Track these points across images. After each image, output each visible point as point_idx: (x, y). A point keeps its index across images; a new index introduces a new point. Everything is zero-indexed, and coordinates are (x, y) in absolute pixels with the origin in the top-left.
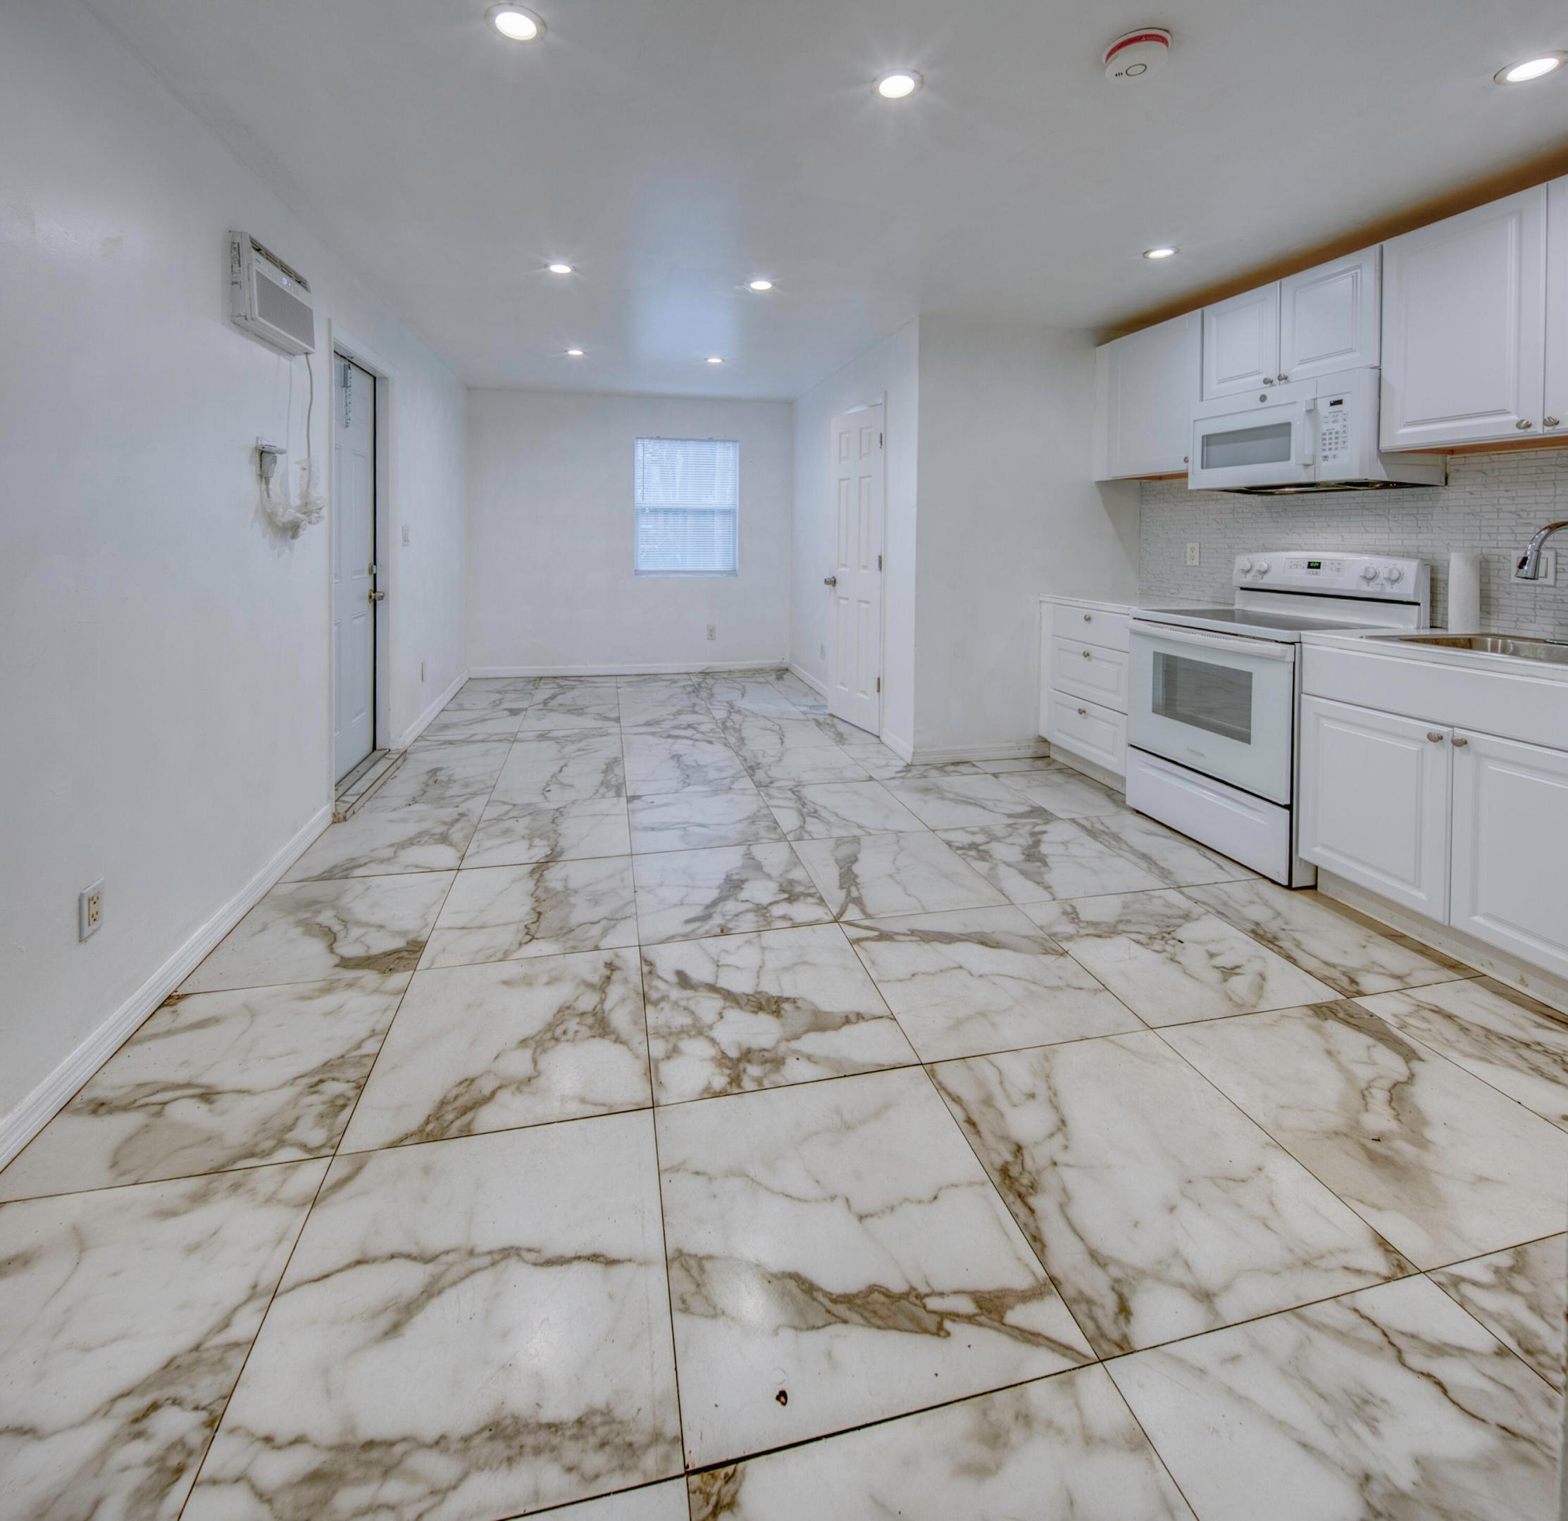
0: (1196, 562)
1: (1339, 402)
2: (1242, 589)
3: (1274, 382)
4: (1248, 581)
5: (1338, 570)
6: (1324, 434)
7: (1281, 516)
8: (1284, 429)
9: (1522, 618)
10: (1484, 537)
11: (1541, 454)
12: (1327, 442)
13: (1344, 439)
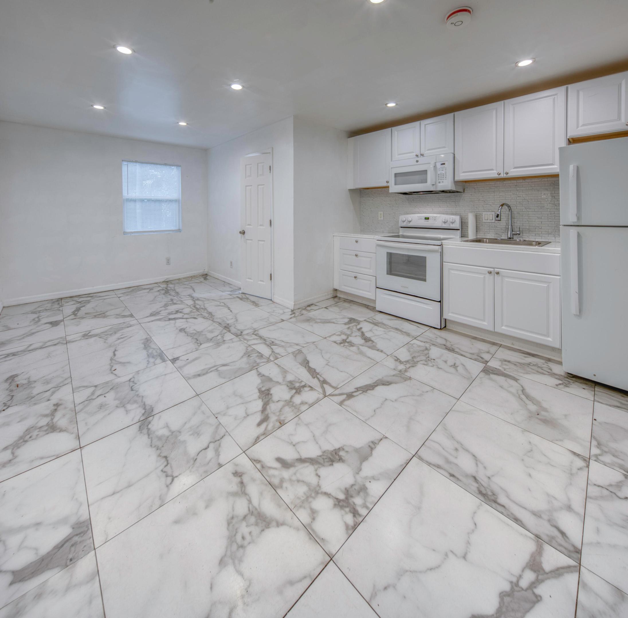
0: (382, 219)
1: (444, 164)
4: (404, 224)
5: (435, 220)
7: (412, 202)
8: (425, 172)
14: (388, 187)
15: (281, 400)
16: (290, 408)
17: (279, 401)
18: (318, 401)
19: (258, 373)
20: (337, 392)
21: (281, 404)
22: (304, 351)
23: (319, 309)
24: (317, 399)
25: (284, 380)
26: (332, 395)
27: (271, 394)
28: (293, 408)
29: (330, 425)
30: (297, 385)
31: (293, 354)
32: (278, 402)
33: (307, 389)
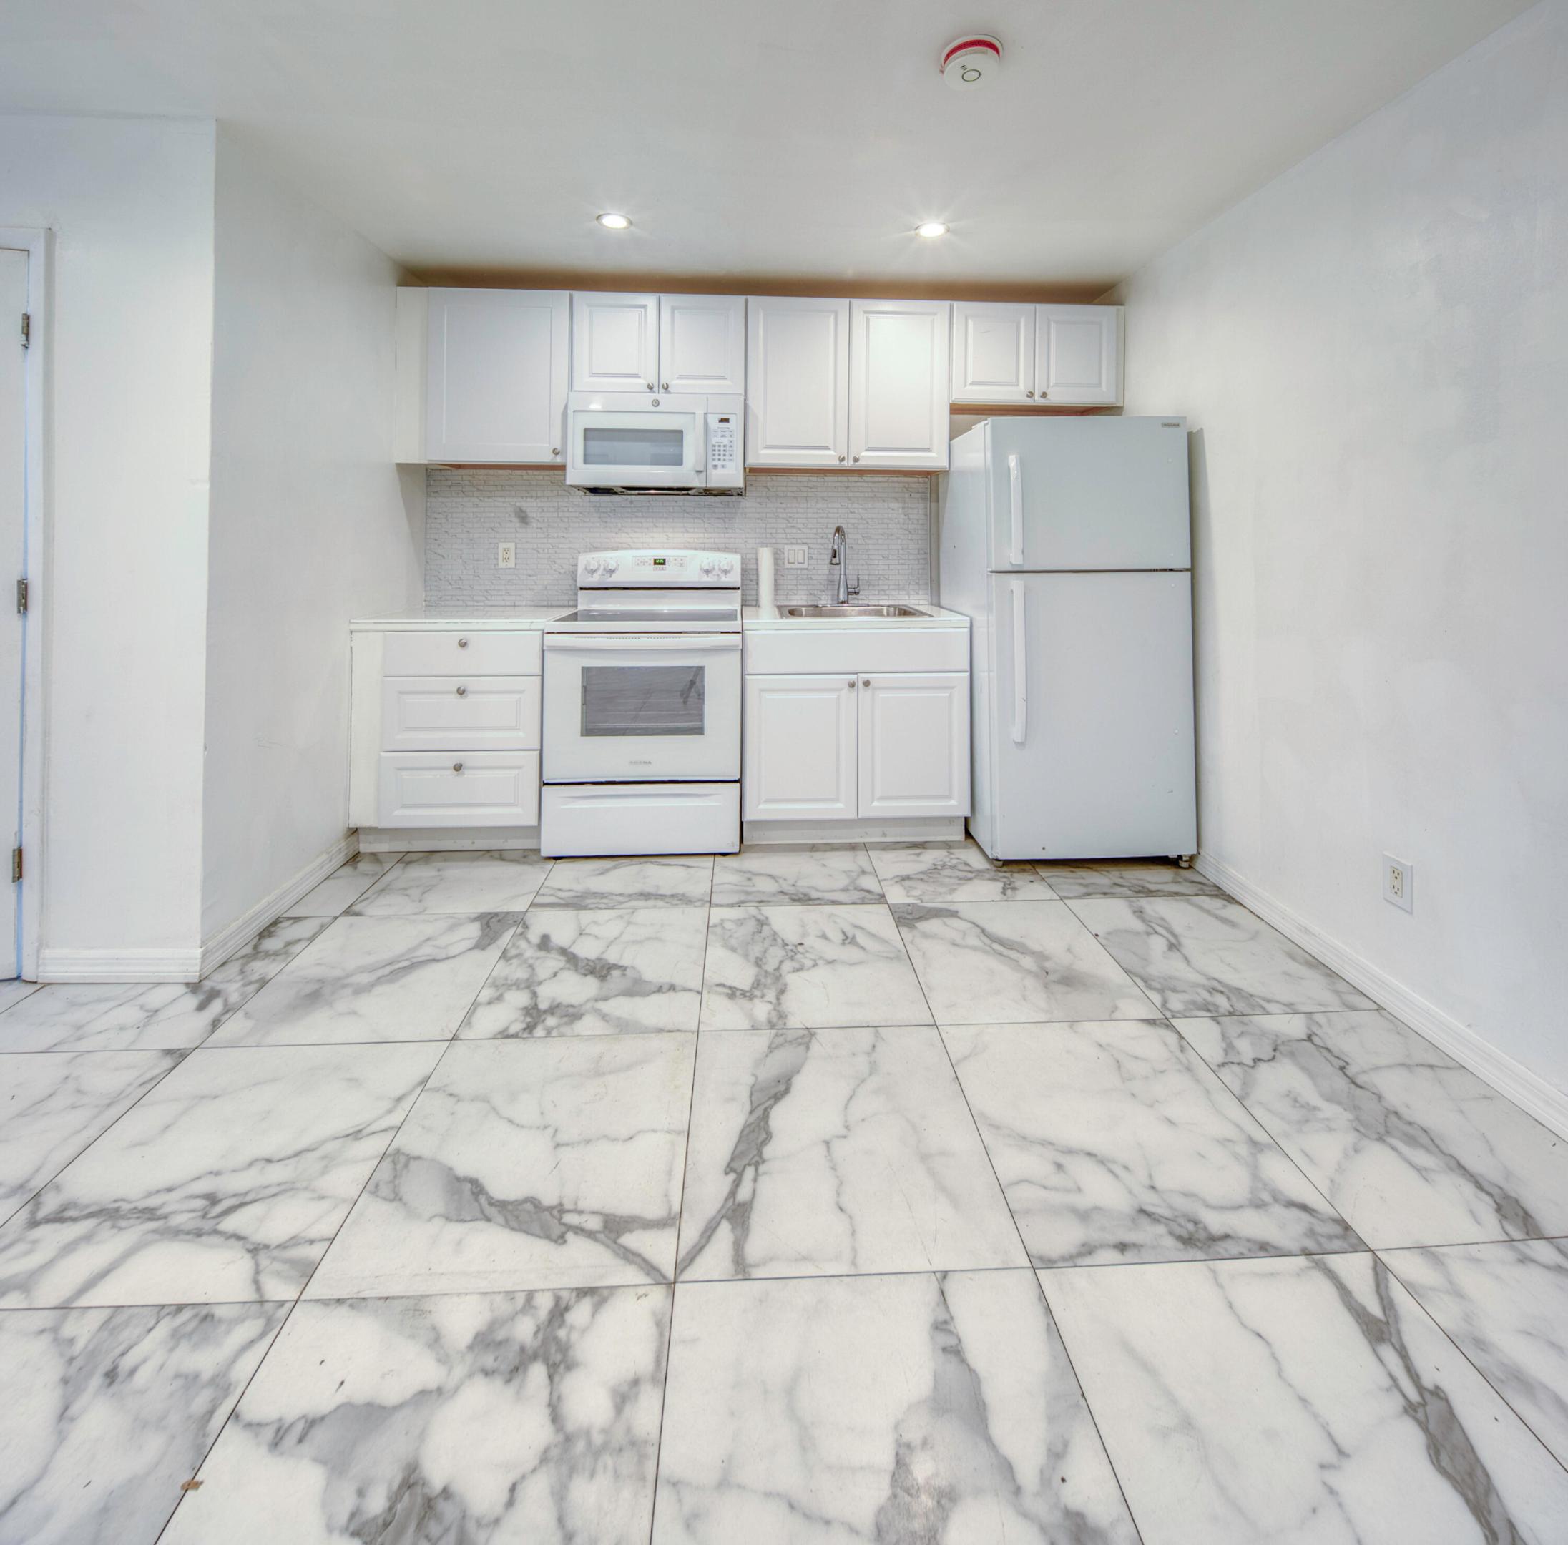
0: (511, 564)
1: (727, 420)
2: (581, 589)
3: (654, 389)
4: (595, 580)
5: (681, 565)
6: (714, 446)
7: (609, 516)
8: (677, 436)
9: (790, 593)
10: (768, 536)
11: (799, 479)
12: (717, 453)
13: (731, 453)
14: (562, 468)
15: (524, 1477)
16: (592, 1475)
17: (513, 1489)
18: (664, 1326)
19: (269, 1434)
20: (691, 1232)
21: (537, 1491)
22: (410, 1141)
23: (323, 928)
24: (658, 1324)
25: (444, 1360)
26: (683, 1260)
27: (446, 1493)
28: (608, 1460)
29: (790, 1390)
30: (524, 1330)
31: (375, 1192)
32: (510, 1503)
33: (580, 1313)
